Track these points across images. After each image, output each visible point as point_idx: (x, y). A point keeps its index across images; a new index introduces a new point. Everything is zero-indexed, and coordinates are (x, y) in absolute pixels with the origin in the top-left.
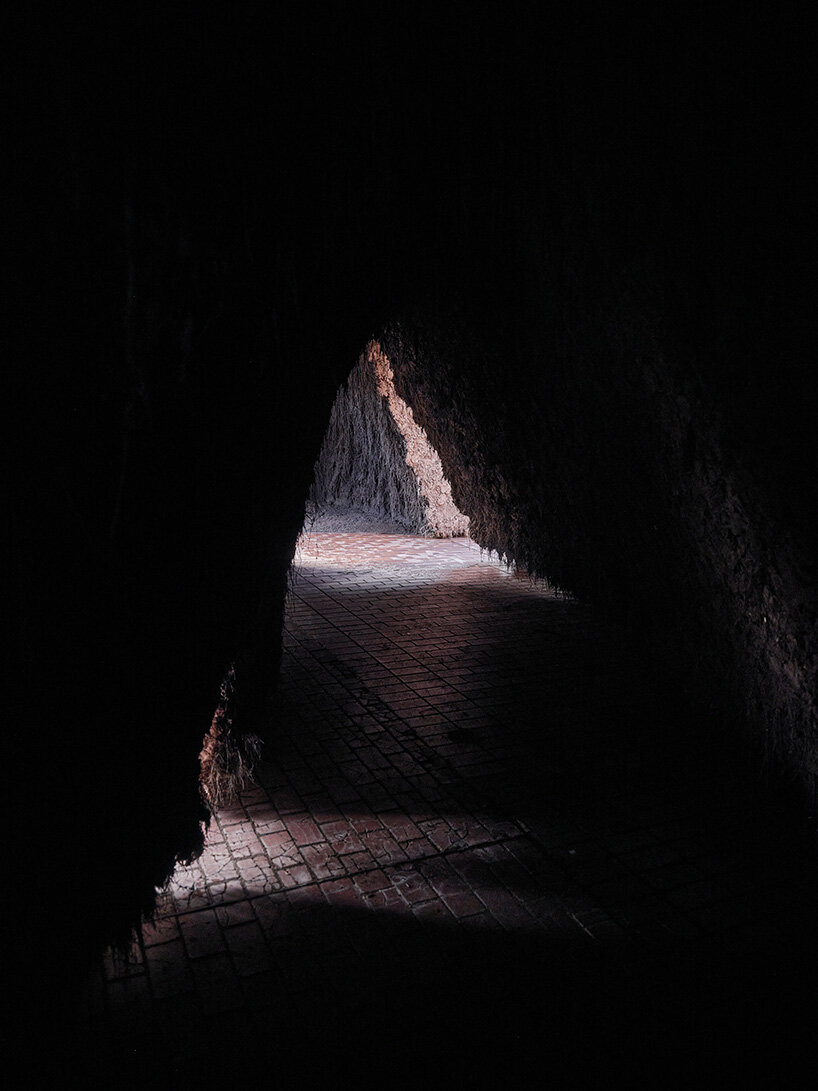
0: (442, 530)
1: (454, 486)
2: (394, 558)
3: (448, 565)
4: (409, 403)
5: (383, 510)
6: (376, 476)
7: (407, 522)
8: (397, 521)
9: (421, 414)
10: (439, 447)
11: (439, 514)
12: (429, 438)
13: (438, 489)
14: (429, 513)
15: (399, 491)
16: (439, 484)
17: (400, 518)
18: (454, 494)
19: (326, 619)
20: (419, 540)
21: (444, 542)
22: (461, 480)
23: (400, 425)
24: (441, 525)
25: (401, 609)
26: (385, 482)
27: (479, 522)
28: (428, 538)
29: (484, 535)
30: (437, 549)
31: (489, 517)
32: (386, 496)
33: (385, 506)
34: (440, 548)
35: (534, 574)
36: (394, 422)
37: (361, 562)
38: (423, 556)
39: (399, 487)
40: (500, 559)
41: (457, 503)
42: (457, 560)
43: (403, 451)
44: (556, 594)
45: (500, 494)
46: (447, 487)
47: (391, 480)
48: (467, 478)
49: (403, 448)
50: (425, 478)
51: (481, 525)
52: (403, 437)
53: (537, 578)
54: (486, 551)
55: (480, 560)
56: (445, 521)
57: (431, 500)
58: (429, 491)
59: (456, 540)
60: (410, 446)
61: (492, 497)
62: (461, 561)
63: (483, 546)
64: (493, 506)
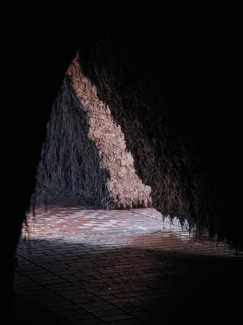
0: (123, 201)
1: (136, 158)
2: (81, 227)
3: (132, 232)
4: (94, 81)
5: (63, 185)
6: (58, 151)
7: (87, 194)
8: (78, 194)
9: (105, 91)
10: (123, 122)
11: (119, 186)
12: (113, 113)
13: (118, 162)
14: (110, 185)
15: (80, 164)
16: (119, 157)
17: (81, 191)
18: (137, 165)
19: (31, 279)
20: (101, 211)
21: (125, 213)
22: (144, 152)
23: (83, 102)
24: (122, 196)
25: (98, 269)
26: (66, 157)
27: (161, 190)
28: (110, 209)
29: (166, 203)
30: (119, 218)
31: (171, 187)
32: (67, 170)
33: (66, 179)
34: (123, 218)
35: (216, 237)
36: (78, 100)
37: (51, 231)
38: (107, 224)
39: (80, 160)
40: (182, 225)
41: (139, 173)
42: (141, 228)
43: (86, 127)
44: (237, 254)
45: (182, 163)
46: (129, 159)
47: (72, 154)
48: (149, 150)
49: (86, 123)
50: (106, 151)
51: (163, 194)
52: (85, 113)
53: (218, 241)
54: (167, 219)
55: (162, 226)
56: (125, 192)
57: (112, 172)
58: (110, 164)
59: (136, 211)
60: (92, 121)
61: (175, 166)
62: (144, 229)
63: (165, 214)
64: (175, 175)
